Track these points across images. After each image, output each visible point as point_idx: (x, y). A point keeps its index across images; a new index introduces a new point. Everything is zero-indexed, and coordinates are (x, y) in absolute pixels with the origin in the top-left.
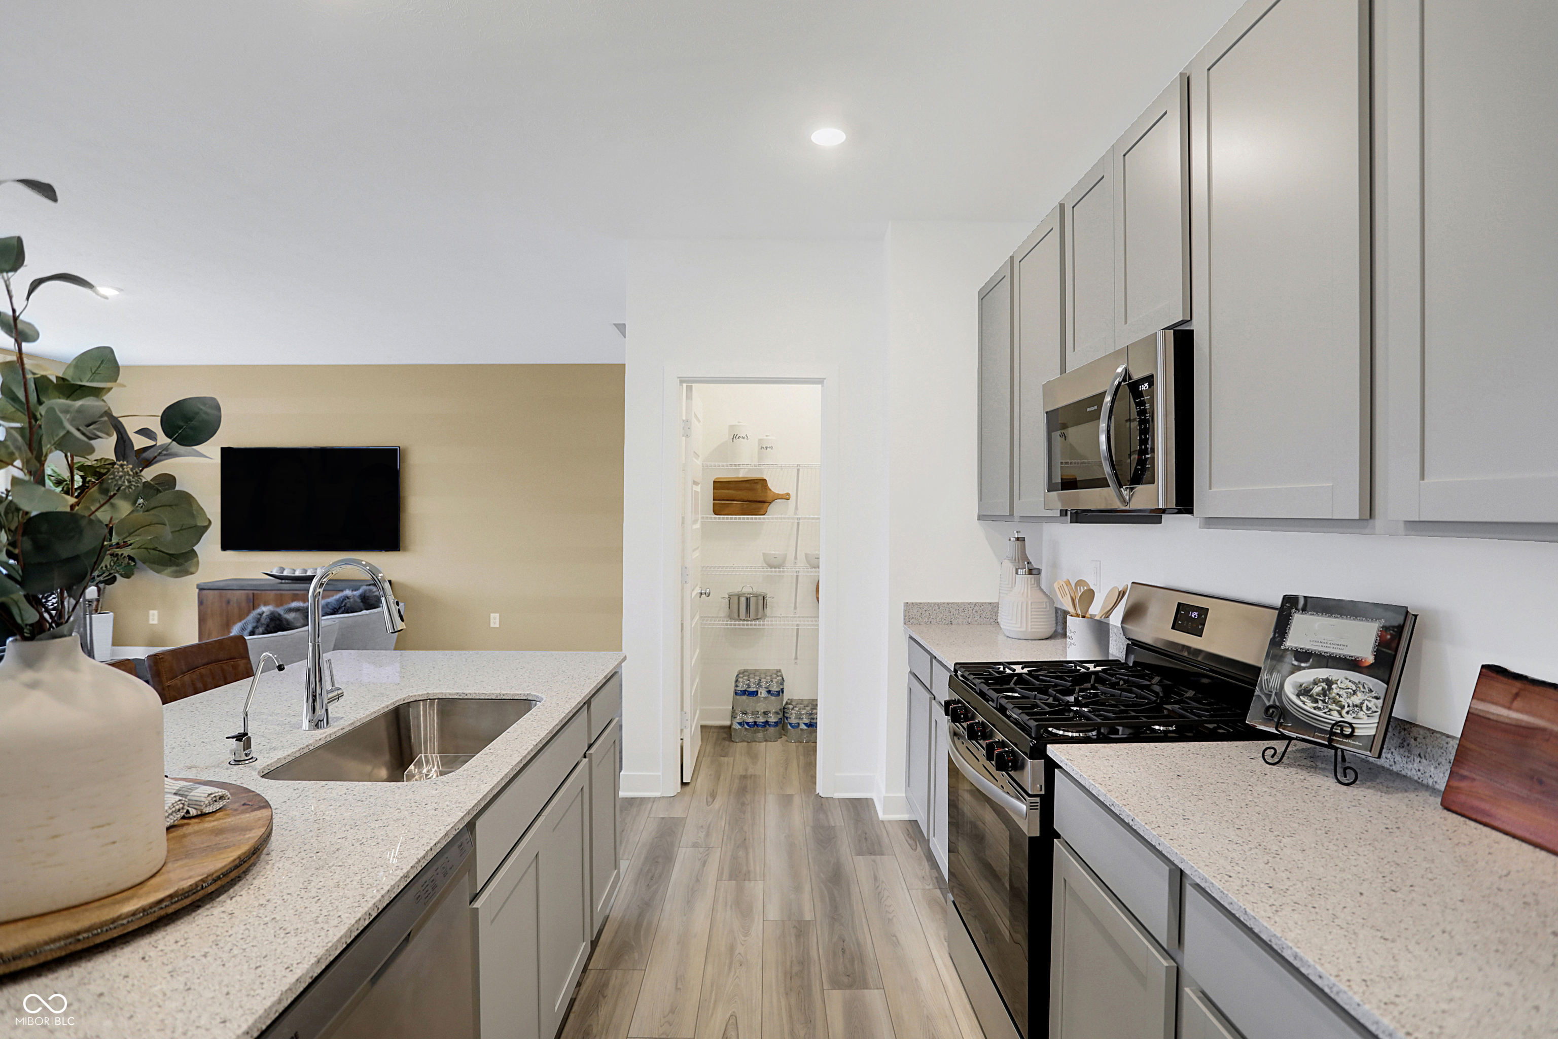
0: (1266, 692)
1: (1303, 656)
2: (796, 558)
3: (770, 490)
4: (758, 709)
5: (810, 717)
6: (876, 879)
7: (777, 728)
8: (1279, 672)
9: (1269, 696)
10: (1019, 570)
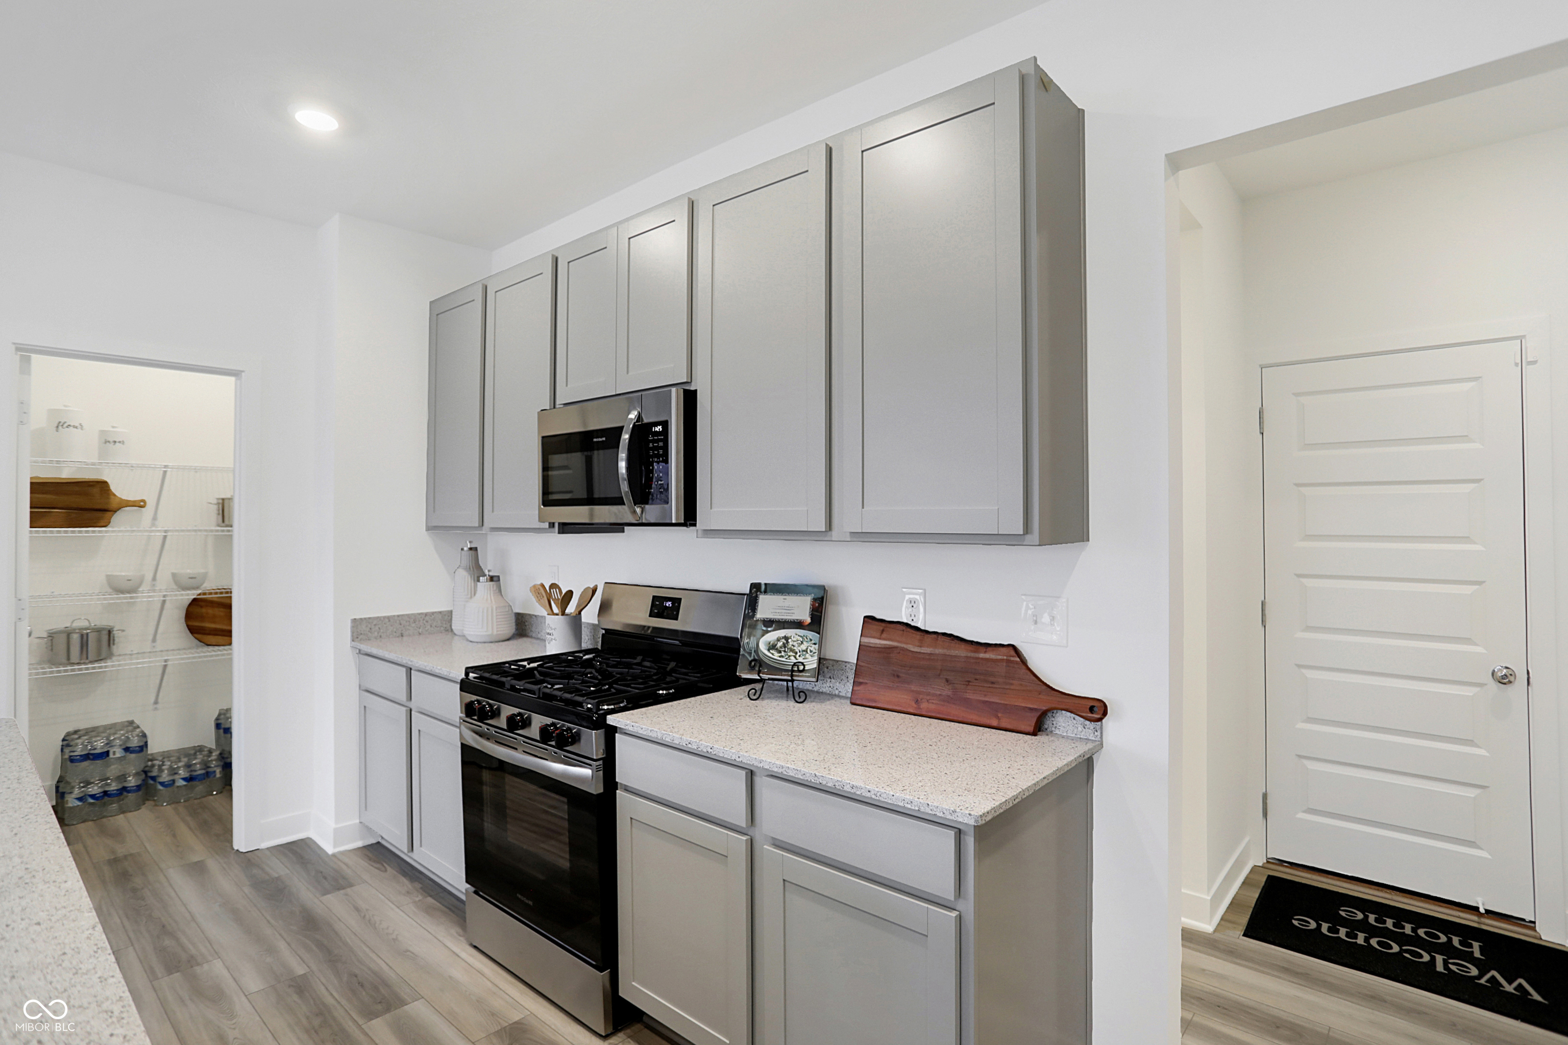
0: (748, 651)
1: (770, 623)
2: (154, 579)
3: (115, 495)
4: (108, 775)
5: (189, 769)
6: (357, 909)
7: (140, 793)
8: (754, 636)
9: (750, 654)
10: (481, 578)
